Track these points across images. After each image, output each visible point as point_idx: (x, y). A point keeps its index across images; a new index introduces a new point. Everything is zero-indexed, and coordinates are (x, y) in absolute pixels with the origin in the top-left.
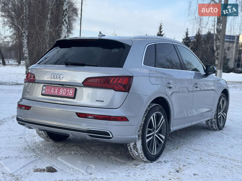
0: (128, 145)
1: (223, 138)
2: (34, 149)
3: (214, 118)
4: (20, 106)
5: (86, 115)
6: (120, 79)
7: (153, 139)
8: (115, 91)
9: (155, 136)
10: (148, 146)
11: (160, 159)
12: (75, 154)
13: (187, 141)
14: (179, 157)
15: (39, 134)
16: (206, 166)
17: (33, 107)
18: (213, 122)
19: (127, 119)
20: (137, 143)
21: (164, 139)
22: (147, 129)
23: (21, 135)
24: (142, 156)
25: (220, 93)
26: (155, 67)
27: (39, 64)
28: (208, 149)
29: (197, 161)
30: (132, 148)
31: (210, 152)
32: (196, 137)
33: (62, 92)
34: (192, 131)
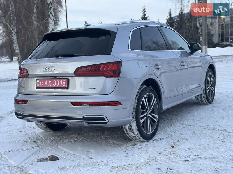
0: (124, 128)
1: (213, 111)
2: (35, 141)
3: (203, 93)
4: (17, 101)
5: (81, 103)
6: (109, 65)
7: (147, 119)
8: (106, 77)
9: (149, 116)
10: (143, 126)
11: (155, 137)
12: (74, 141)
13: (180, 118)
14: (173, 133)
15: (38, 126)
16: (200, 139)
17: (29, 100)
18: (203, 97)
19: (120, 103)
20: (132, 125)
21: (157, 118)
22: (141, 111)
23: (22, 128)
24: (138, 136)
25: (206, 69)
26: (142, 50)
27: (30, 59)
28: (201, 122)
29: (190, 135)
30: (128, 129)
31: (202, 125)
32: (187, 113)
33: (56, 83)
34: (183, 108)
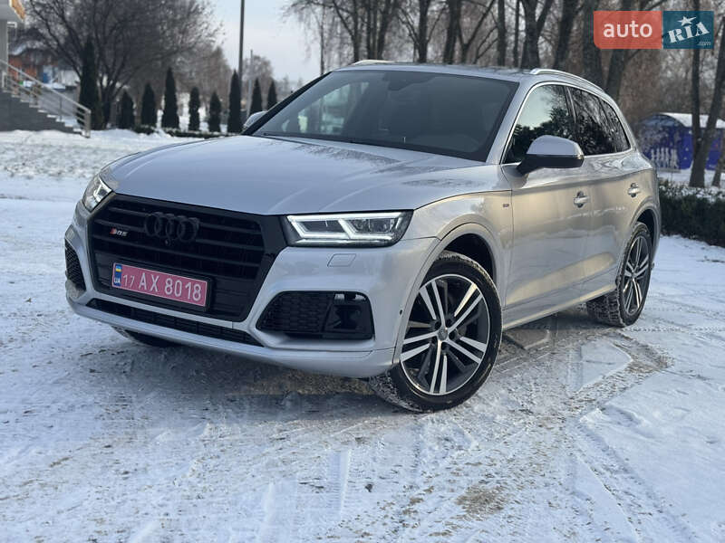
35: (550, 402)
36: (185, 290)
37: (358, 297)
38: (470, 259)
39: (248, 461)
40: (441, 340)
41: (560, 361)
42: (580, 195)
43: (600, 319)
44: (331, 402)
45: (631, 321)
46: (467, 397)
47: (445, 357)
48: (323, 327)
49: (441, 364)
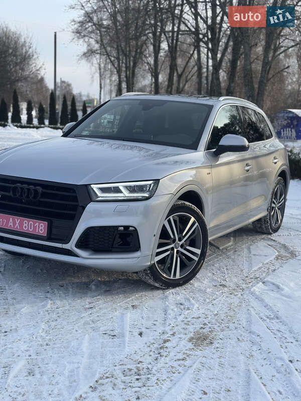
35: (235, 280)
36: (35, 227)
37: (131, 228)
38: (191, 204)
39: (74, 322)
40: (176, 248)
41: (239, 255)
42: (247, 165)
43: (259, 230)
44: (116, 285)
45: (276, 230)
46: (191, 279)
47: (179, 258)
48: (112, 245)
49: (177, 262)
